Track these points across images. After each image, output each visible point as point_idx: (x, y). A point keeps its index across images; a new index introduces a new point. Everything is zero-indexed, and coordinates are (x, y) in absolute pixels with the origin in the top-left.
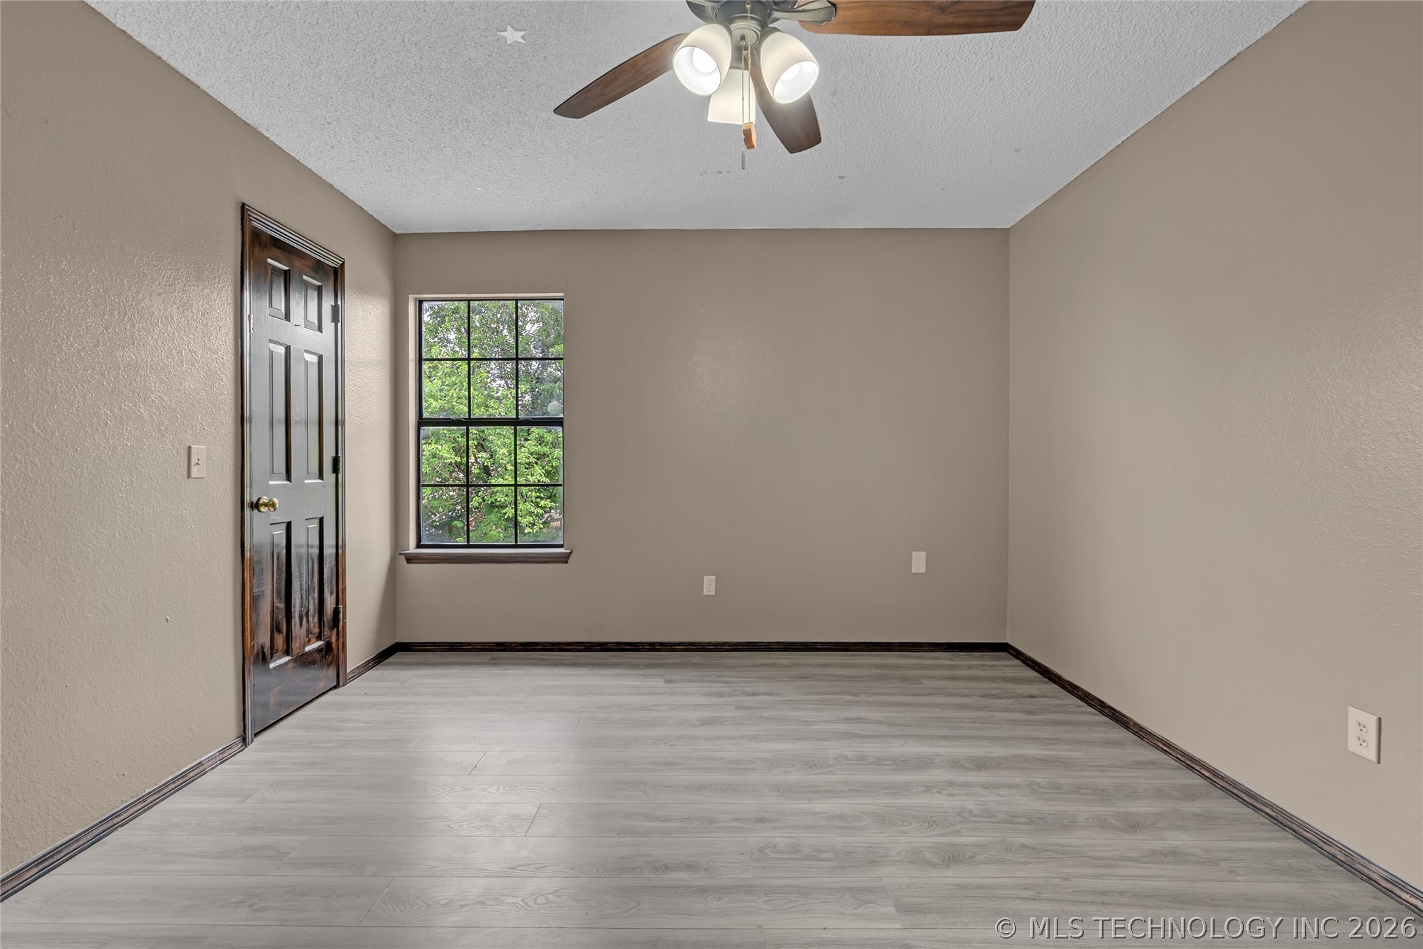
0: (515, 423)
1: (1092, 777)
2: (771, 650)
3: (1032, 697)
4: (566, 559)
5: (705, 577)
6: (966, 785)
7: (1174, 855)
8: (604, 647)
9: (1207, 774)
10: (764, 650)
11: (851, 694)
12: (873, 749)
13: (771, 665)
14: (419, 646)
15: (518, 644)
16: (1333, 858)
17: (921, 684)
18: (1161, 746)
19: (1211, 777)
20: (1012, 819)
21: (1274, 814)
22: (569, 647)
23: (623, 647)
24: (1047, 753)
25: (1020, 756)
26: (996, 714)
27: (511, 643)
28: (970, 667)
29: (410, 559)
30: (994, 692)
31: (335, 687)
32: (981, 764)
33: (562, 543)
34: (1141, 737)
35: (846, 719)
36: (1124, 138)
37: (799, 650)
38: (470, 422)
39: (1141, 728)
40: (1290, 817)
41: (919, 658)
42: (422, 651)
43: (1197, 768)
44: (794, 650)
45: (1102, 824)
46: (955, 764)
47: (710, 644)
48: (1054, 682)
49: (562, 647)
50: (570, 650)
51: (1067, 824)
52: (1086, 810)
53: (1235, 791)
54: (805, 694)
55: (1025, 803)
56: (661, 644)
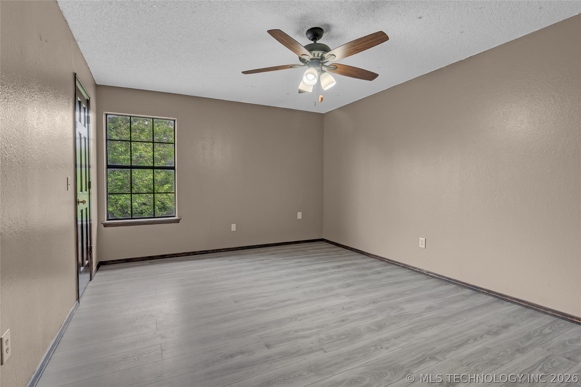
0: (153, 168)
1: (364, 265)
2: (255, 248)
3: (338, 251)
4: (178, 221)
5: (232, 225)
6: (339, 271)
7: (390, 276)
8: (194, 253)
9: (387, 261)
10: (253, 248)
11: (291, 256)
12: (310, 268)
13: (259, 252)
14: (111, 262)
15: (158, 256)
16: (416, 271)
17: (308, 251)
18: (374, 257)
19: (388, 261)
20: (355, 276)
21: (403, 266)
22: (180, 255)
23: (202, 252)
24: (352, 262)
25: (346, 264)
26: (333, 256)
27: (155, 256)
28: (317, 246)
29: (106, 225)
30: (328, 251)
31: (90, 281)
32: (339, 267)
33: (174, 215)
34: (369, 256)
35: (296, 262)
36: (364, 97)
37: (264, 247)
38: (131, 167)
39: (369, 254)
40: (407, 265)
41: (301, 245)
42: (113, 264)
43: (384, 260)
44: (262, 247)
45: (373, 273)
46: (333, 268)
47: (234, 248)
48: (341, 247)
49: (177, 255)
50: (181, 256)
51: (367, 275)
52: (368, 272)
53: (394, 263)
54: (279, 258)
55: (356, 273)
56: (216, 250)
